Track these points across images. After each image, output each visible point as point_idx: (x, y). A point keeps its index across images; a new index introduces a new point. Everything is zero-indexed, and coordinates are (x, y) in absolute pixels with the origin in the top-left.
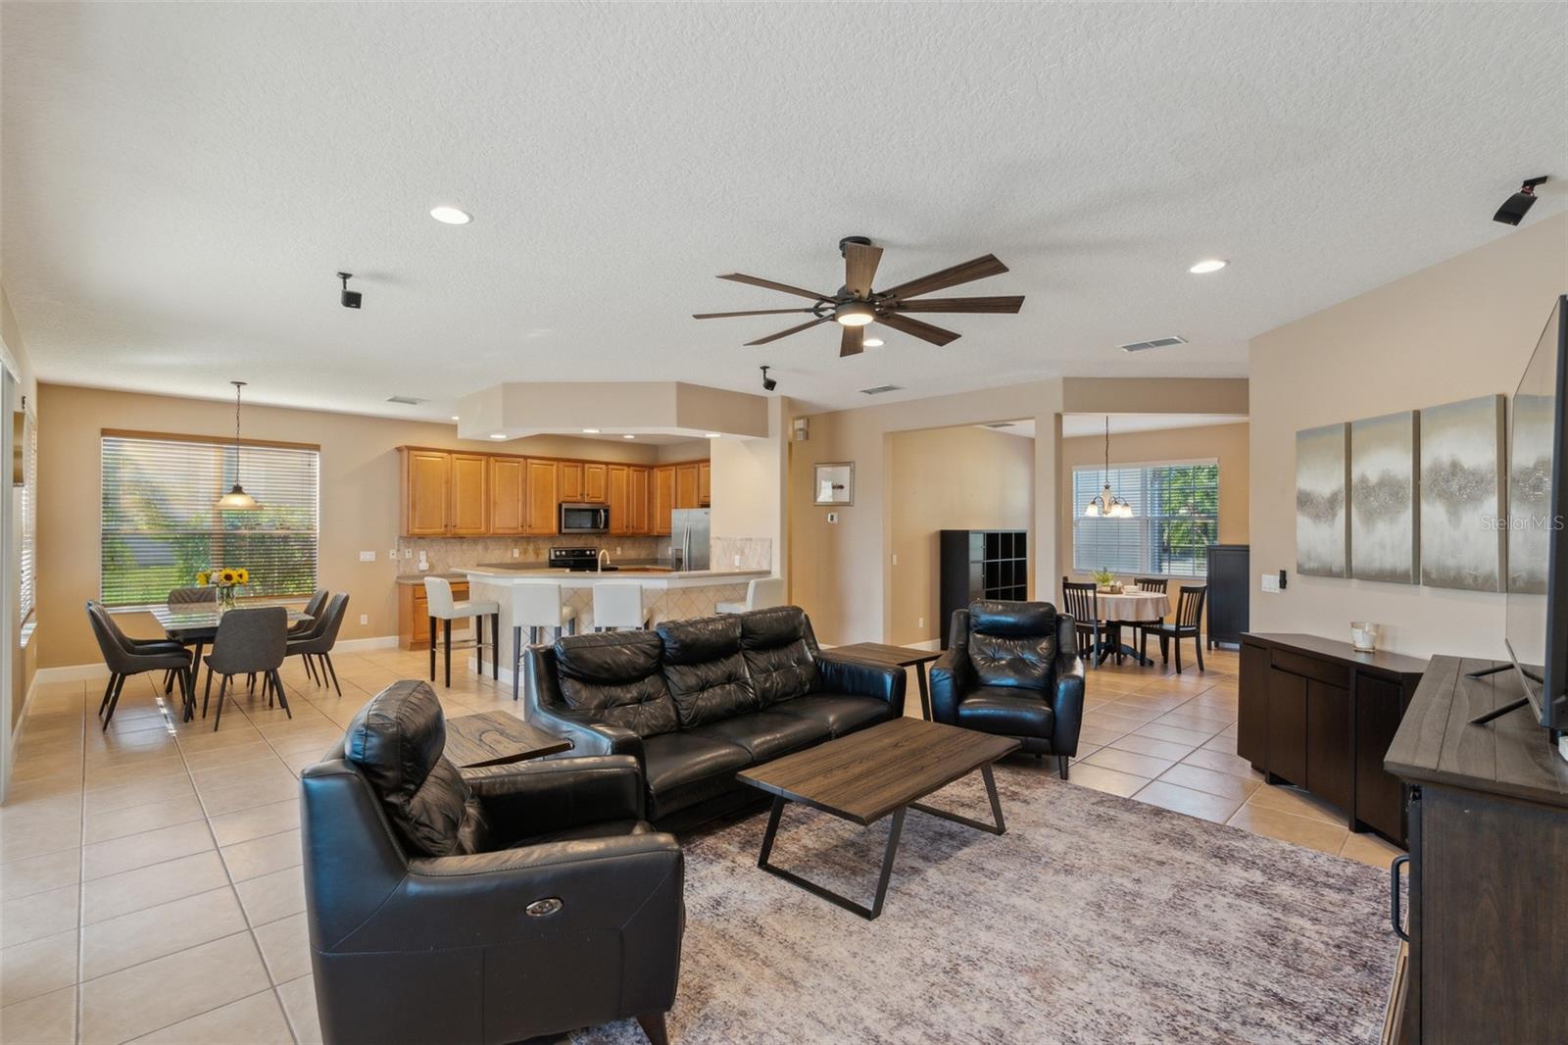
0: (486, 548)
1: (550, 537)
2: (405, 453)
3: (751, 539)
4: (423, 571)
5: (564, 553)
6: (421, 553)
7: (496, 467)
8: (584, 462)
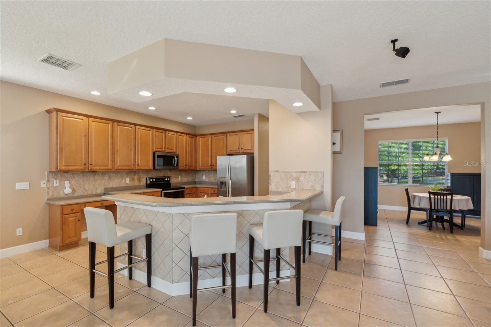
0: (110, 178)
1: (147, 171)
2: (54, 114)
3: (305, 172)
4: (66, 194)
5: (154, 180)
6: (66, 182)
7: (118, 128)
8: (166, 130)
